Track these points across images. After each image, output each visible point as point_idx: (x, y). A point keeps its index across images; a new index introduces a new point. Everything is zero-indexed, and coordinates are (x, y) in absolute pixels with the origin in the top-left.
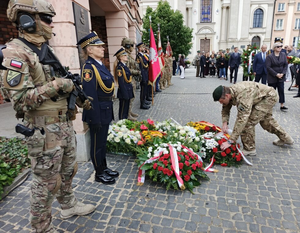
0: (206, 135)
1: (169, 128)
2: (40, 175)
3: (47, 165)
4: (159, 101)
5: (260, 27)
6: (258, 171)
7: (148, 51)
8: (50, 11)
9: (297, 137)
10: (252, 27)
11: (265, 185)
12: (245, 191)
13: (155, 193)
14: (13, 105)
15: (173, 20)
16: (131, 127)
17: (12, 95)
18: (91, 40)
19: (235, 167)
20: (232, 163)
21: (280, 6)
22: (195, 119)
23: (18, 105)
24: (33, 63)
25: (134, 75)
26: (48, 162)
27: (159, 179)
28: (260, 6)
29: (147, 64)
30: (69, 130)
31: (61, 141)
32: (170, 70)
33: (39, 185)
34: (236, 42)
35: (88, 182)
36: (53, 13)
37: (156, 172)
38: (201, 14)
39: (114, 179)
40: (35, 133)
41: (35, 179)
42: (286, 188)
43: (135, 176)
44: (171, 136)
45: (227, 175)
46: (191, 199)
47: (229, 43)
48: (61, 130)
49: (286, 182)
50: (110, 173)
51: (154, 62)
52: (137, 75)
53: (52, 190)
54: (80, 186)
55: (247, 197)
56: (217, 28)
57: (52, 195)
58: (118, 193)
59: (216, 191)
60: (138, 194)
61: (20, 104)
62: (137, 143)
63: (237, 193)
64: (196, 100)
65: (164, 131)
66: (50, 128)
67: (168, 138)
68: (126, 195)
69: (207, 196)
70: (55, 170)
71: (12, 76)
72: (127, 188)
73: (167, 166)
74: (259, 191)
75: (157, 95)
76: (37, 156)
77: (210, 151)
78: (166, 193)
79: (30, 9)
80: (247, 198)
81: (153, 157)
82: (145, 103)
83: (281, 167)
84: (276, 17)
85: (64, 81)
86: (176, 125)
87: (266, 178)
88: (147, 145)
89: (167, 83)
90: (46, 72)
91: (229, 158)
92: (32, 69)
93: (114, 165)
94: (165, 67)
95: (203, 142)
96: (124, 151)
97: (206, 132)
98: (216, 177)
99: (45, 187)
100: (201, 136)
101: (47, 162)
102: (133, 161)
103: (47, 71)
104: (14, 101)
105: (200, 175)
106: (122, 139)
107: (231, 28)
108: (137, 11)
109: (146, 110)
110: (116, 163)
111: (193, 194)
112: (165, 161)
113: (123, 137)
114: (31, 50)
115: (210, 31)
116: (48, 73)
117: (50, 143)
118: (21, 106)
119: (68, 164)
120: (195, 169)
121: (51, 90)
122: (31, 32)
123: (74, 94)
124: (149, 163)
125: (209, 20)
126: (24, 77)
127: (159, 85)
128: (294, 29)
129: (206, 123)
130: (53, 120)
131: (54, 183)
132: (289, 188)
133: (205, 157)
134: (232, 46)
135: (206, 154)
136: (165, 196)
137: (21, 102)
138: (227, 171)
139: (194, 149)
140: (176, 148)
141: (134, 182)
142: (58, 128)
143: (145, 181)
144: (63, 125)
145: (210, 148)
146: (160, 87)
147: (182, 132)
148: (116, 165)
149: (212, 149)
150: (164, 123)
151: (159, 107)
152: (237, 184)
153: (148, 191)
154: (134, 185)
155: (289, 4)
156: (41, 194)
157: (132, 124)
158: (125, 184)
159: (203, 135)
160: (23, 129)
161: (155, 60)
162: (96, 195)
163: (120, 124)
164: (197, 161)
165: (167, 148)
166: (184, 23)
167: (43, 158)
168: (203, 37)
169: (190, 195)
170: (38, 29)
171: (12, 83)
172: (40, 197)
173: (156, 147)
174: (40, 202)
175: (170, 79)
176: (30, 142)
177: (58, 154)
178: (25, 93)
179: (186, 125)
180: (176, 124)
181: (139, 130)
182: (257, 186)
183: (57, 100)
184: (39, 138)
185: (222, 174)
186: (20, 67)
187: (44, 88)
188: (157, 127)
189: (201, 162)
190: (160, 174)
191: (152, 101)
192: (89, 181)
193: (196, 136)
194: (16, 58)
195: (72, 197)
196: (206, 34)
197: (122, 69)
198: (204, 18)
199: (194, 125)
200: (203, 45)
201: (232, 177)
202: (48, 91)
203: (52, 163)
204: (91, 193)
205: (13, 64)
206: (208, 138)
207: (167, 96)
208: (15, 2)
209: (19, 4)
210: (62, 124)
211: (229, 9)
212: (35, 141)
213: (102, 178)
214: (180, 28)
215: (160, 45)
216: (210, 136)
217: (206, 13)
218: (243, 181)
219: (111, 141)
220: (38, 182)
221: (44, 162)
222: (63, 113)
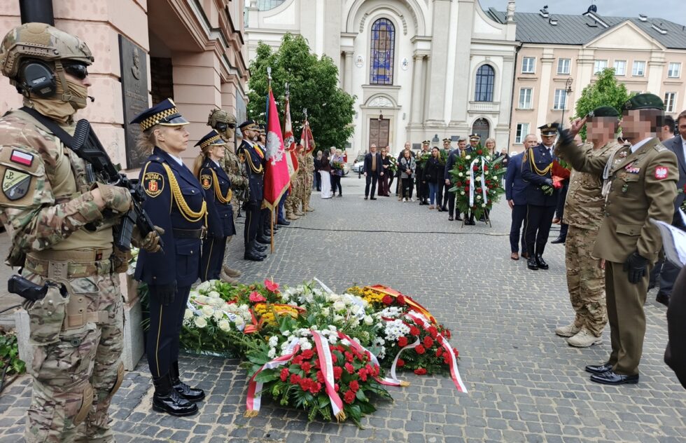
0: (385, 312)
1: (309, 298)
2: (50, 383)
3: (68, 360)
4: (284, 244)
5: (489, 101)
6: (484, 383)
7: (263, 138)
8: (84, 55)
9: (557, 319)
10: (473, 100)
11: (497, 409)
12: (461, 421)
13: (284, 430)
14: (12, 237)
15: (315, 75)
16: (229, 296)
17: (12, 217)
18: (164, 116)
19: (441, 376)
20: (436, 368)
21: (525, 62)
22: (361, 282)
23: (22, 237)
24: (53, 157)
25: (236, 187)
26: (69, 356)
27: (292, 400)
28: (488, 59)
29: (261, 165)
30: (113, 292)
31: (97, 312)
32: (307, 180)
33: (48, 403)
34: (442, 128)
35: (136, 413)
36: (88, 58)
37: (285, 386)
38: (372, 68)
39: (196, 405)
40: (49, 294)
41: (39, 392)
42: (535, 413)
43: (239, 398)
44: (315, 314)
45: (425, 390)
46: (356, 438)
47: (427, 130)
48: (98, 290)
49: (535, 402)
50: (186, 394)
51: (276, 162)
52: (242, 187)
53: (72, 414)
54: (120, 420)
55: (464, 431)
56: (403, 98)
57: (72, 426)
58: (204, 433)
59: (405, 422)
60: (249, 432)
61: (26, 235)
62: (243, 330)
63: (446, 424)
64: (363, 244)
65: (299, 304)
66: (78, 285)
67: (310, 319)
68: (221, 436)
69: (388, 431)
70: (82, 371)
71: (13, 181)
72: (224, 423)
73: (310, 374)
74: (486, 419)
75: (280, 231)
76: (47, 341)
77: (393, 345)
78: (307, 429)
79: (44, 52)
80: (464, 434)
81: (280, 356)
82: (256, 248)
83: (527, 374)
84: (519, 84)
85: (115, 191)
86: (325, 293)
87: (500, 395)
88: (265, 332)
89: (301, 206)
90: (78, 174)
91: (431, 359)
92: (51, 166)
93: (193, 376)
94: (299, 173)
95: (380, 325)
96: (214, 346)
97: (385, 306)
98: (406, 396)
99: (58, 409)
100: (376, 314)
101: (66, 355)
102: (235, 369)
103: (79, 171)
104: (15, 228)
105: (375, 391)
106: (212, 322)
107: (433, 98)
108: (240, 53)
109: (258, 263)
110: (195, 373)
111: (361, 429)
112: (306, 363)
113: (213, 317)
114: (49, 131)
115: (389, 102)
116: (82, 175)
117: (75, 315)
118: (28, 240)
119: (107, 365)
120: (364, 379)
121: (89, 207)
122: (45, 97)
123: (129, 217)
124: (272, 367)
125: (388, 80)
126: (35, 183)
127: (284, 210)
128: (553, 108)
129: (385, 288)
130: (84, 269)
131: (77, 400)
132: (541, 412)
133: (383, 357)
134: (434, 137)
135: (386, 351)
136: (305, 436)
137: (29, 232)
138: (427, 383)
139: (363, 340)
140: (328, 338)
141: (237, 409)
142: (93, 286)
143: (261, 407)
144: (102, 281)
145: (393, 339)
146: (287, 215)
147: (338, 306)
148: (197, 376)
149: (398, 339)
150: (300, 289)
151: (285, 257)
152: (445, 407)
153: (268, 428)
154: (238, 416)
155: (543, 60)
156: (50, 424)
157: (230, 290)
158: (220, 415)
159: (378, 313)
160: (23, 286)
161: (279, 158)
162: (158, 439)
163: (205, 290)
164: (369, 363)
165: (309, 337)
166: (338, 84)
167: (60, 346)
168: (376, 114)
169: (355, 432)
170: (60, 90)
171: (12, 193)
172: (46, 429)
173: (286, 338)
174: (47, 440)
175: (308, 198)
176: (37, 312)
177: (90, 338)
178: (38, 214)
179: (346, 292)
180: (324, 291)
181: (247, 304)
182: (482, 411)
183: (98, 228)
184: (55, 305)
185: (417, 389)
186: (29, 164)
187: (76, 204)
188: (285, 296)
189: (375, 366)
190: (294, 391)
191: (270, 242)
192: (139, 409)
193: (367, 314)
194: (22, 146)
195: (110, 438)
196: (381, 108)
197: (211, 174)
198: (378, 75)
199: (361, 292)
200: (375, 131)
201: (435, 395)
202: (83, 209)
203: (78, 357)
204: (145, 434)
205: (16, 157)
206: (390, 318)
207: (303, 234)
208: (15, 41)
209: (24, 44)
210: (101, 278)
211: (429, 62)
212: (46, 311)
213: (170, 403)
214: (329, 94)
215: (289, 127)
216: (394, 314)
217: (381, 66)
218: (458, 403)
219: (187, 325)
220: (44, 397)
221: (61, 355)
222: (104, 257)
